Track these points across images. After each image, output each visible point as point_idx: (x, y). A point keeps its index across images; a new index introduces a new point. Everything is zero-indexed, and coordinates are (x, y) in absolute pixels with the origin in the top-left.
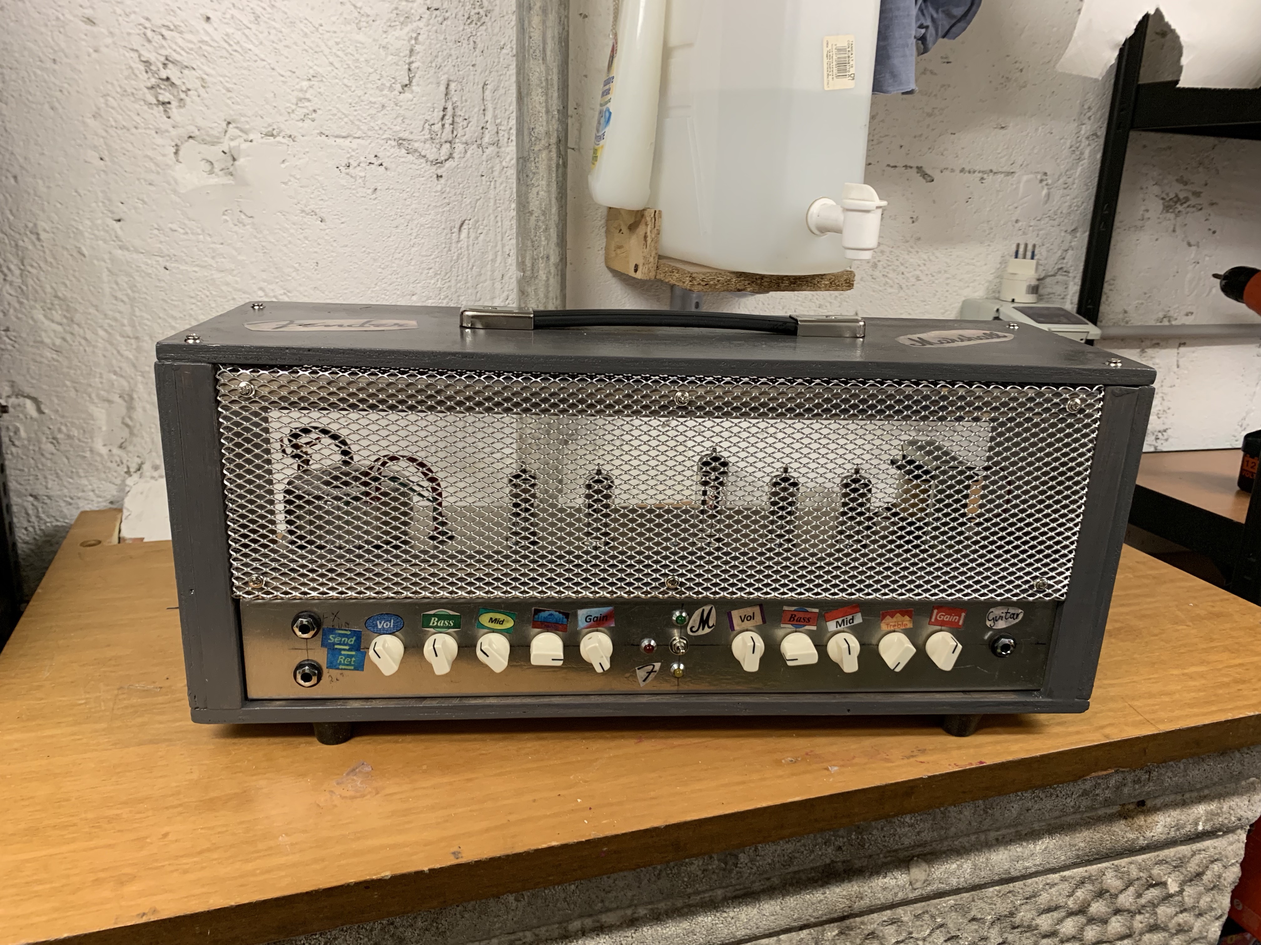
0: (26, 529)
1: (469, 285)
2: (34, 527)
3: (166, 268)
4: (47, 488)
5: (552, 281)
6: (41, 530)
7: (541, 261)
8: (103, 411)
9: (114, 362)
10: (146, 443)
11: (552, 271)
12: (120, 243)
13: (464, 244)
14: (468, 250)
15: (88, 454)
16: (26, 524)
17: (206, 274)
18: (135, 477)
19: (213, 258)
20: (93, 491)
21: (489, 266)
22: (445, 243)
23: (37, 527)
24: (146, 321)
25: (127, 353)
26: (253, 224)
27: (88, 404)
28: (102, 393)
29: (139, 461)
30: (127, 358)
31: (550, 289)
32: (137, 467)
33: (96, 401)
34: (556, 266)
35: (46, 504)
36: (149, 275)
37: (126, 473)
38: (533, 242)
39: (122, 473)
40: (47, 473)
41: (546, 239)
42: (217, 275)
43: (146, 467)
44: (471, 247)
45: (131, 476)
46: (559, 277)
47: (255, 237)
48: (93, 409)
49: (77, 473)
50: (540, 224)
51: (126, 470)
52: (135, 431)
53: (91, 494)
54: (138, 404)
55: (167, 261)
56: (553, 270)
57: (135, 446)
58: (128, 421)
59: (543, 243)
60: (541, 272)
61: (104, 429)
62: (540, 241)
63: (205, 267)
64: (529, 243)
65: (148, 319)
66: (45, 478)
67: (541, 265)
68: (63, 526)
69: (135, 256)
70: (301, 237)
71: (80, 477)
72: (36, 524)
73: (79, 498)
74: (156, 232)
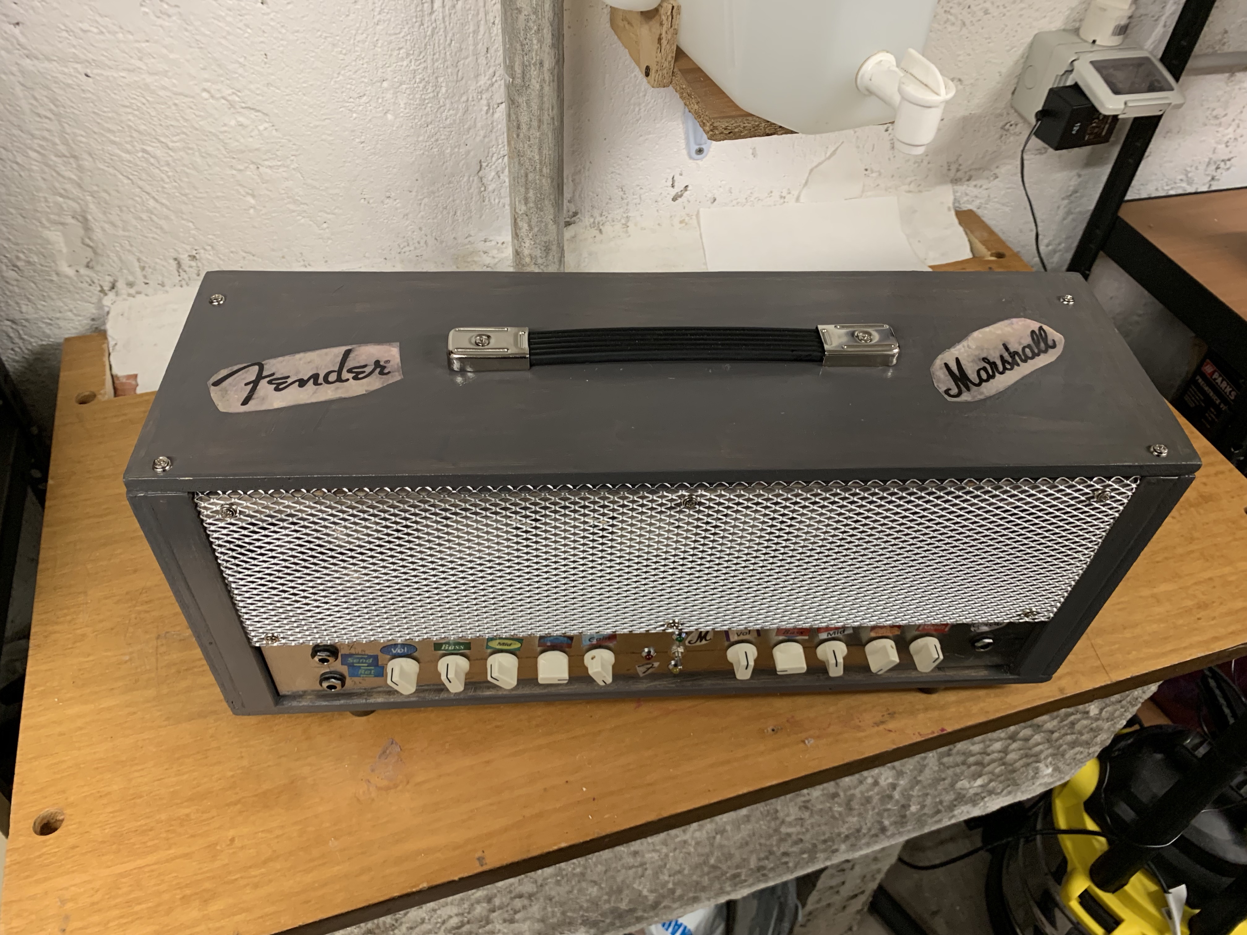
0: (12, 349)
1: (449, 63)
2: (20, 348)
3: (87, 75)
4: (22, 313)
5: (547, 89)
6: (28, 349)
7: (533, 68)
8: (59, 233)
9: (57, 185)
10: (114, 262)
11: (547, 78)
12: (25, 52)
13: (438, 14)
14: (444, 22)
15: (55, 278)
16: (11, 345)
17: (137, 79)
18: (111, 295)
19: (140, 59)
20: (71, 311)
21: (471, 38)
22: (416, 17)
23: (24, 348)
24: (80, 138)
25: (67, 174)
26: (180, 13)
27: (40, 229)
28: (52, 216)
29: (111, 279)
30: (70, 179)
31: (545, 99)
32: (111, 285)
33: (47, 224)
34: (551, 71)
35: (25, 326)
36: (69, 86)
37: (100, 291)
38: (522, 45)
39: (97, 292)
40: (17, 299)
41: (539, 41)
42: (149, 79)
43: (120, 285)
44: (447, 19)
45: (106, 294)
46: (556, 83)
47: (186, 30)
48: (47, 233)
49: (49, 297)
50: (531, 24)
51: (99, 289)
52: (99, 251)
53: (69, 314)
54: (95, 226)
55: (87, 67)
56: (547, 76)
57: (102, 265)
58: (87, 241)
59: (535, 47)
60: (534, 81)
61: (65, 250)
62: (532, 44)
63: (133, 71)
64: (518, 47)
65: (82, 136)
66: (17, 303)
67: (534, 72)
68: (48, 345)
69: (46, 64)
70: (240, 25)
71: (52, 299)
72: (21, 345)
73: (58, 319)
74: (64, 34)
